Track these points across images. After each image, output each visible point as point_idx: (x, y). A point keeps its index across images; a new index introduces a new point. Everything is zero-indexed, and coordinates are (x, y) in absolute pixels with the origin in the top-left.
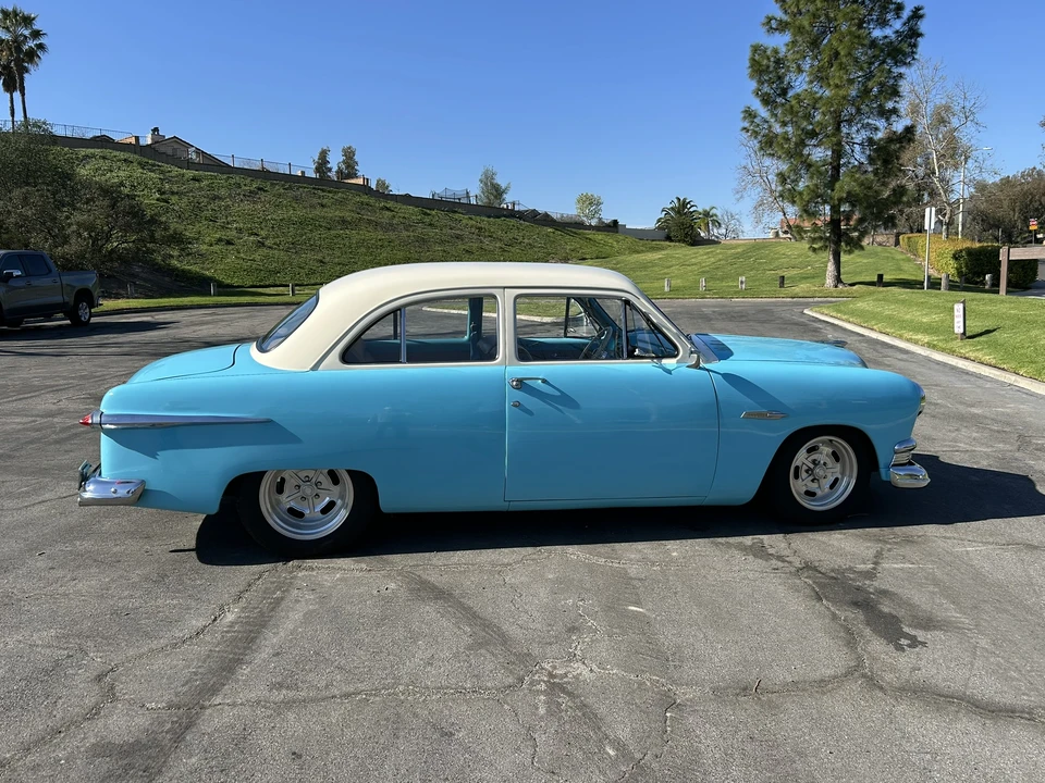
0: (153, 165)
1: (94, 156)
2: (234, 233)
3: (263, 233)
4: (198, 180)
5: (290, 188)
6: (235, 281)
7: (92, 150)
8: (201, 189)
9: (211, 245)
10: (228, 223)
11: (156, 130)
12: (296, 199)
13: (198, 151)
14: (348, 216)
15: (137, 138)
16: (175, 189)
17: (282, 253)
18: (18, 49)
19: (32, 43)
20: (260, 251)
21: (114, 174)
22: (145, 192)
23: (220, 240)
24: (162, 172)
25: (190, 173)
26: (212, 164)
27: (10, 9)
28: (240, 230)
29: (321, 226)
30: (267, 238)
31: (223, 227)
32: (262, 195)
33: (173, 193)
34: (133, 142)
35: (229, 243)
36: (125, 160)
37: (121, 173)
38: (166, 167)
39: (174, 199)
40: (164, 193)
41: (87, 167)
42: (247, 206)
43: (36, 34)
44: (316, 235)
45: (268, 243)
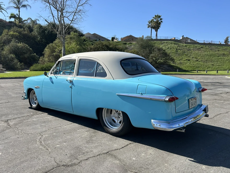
0: (177, 44)
1: (165, 42)
2: (191, 58)
3: (199, 58)
4: (186, 46)
5: (210, 47)
6: (187, 69)
7: (165, 41)
8: (186, 48)
9: (184, 61)
10: (190, 56)
11: (183, 36)
12: (211, 49)
13: (191, 40)
14: (226, 53)
15: (175, 38)
16: (180, 48)
17: (202, 63)
18: (157, 23)
19: (160, 21)
20: (196, 62)
21: (168, 46)
22: (173, 50)
23: (187, 60)
24: (179, 45)
25: (185, 45)
26: (194, 43)
27: (157, 15)
28: (193, 57)
29: (216, 56)
30: (199, 59)
31: (189, 57)
32: (202, 49)
33: (179, 49)
34: (174, 39)
35: (189, 60)
36: (171, 43)
37: (169, 46)
38: (180, 44)
39: (179, 51)
40: (177, 49)
41: (163, 45)
42: (197, 52)
43: (161, 19)
44: (214, 58)
45: (199, 60)
